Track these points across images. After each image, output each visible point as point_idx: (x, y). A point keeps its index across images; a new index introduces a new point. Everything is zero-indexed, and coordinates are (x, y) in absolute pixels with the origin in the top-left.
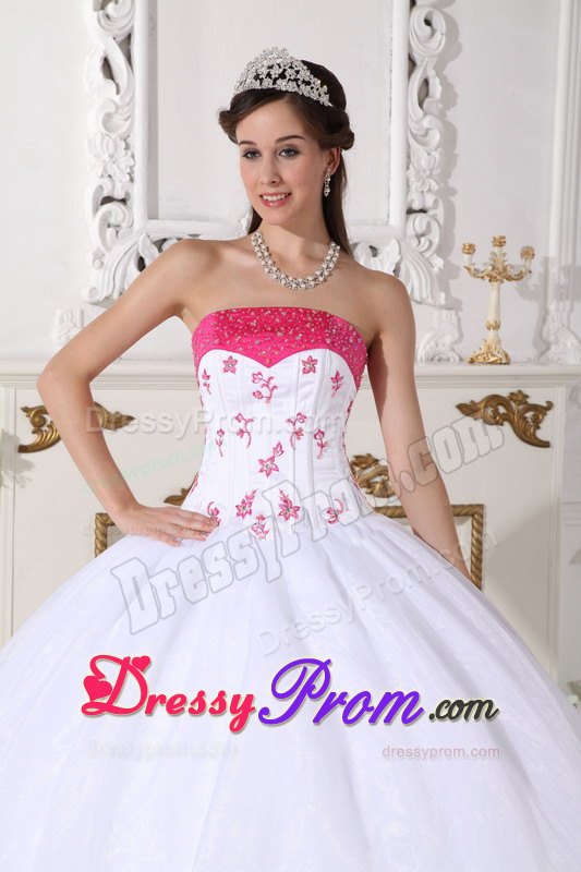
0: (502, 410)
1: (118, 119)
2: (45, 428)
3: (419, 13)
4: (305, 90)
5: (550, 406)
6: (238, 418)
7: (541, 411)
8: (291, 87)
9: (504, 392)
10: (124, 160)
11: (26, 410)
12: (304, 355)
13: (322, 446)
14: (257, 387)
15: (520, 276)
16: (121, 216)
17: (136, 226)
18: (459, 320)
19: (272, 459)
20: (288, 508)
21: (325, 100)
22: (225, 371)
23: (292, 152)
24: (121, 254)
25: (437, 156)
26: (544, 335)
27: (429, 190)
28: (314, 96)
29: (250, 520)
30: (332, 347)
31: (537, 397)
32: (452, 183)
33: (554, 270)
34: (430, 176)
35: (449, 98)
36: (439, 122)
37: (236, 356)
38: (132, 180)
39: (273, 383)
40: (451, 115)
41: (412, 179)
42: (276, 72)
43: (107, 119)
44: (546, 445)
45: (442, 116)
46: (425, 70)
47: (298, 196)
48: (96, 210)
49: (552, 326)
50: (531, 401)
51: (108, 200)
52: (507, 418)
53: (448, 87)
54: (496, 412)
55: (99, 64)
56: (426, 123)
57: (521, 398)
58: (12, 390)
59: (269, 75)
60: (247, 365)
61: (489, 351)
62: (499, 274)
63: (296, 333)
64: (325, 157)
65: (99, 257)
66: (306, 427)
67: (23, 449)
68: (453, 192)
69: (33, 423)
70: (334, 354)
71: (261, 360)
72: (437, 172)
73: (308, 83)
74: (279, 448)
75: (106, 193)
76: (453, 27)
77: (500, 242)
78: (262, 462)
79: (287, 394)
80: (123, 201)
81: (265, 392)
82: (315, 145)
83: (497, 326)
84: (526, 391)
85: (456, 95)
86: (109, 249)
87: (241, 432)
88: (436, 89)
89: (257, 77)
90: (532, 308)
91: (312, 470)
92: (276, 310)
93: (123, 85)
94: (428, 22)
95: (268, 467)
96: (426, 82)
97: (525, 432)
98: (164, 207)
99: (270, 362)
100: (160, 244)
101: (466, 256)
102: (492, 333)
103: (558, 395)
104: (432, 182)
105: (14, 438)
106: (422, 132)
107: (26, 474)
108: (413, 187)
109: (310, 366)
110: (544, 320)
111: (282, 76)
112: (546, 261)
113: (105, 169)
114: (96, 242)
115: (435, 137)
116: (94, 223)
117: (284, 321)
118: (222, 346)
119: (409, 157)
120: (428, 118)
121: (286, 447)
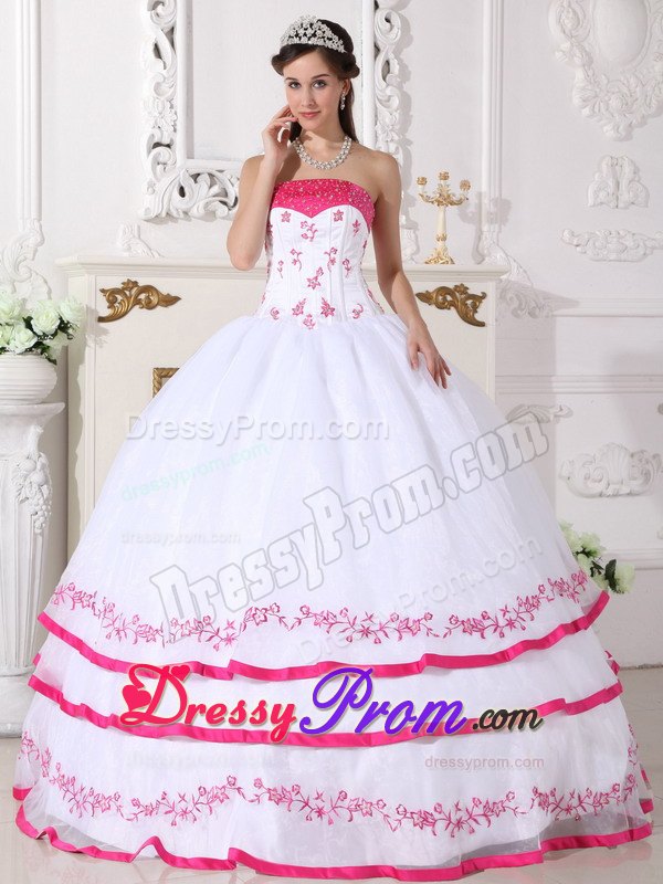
0: (449, 298)
1: (165, 87)
2: (116, 305)
3: (381, 14)
4: (329, 44)
5: (484, 296)
6: (293, 252)
7: (478, 299)
8: (321, 43)
9: (451, 285)
10: (169, 116)
11: (103, 291)
12: (335, 209)
13: (348, 270)
14: (304, 231)
15: (460, 202)
16: (168, 155)
17: (178, 164)
18: (417, 237)
19: (316, 278)
20: (328, 310)
21: (342, 49)
22: (283, 221)
23: (322, 84)
24: (168, 183)
25: (397, 116)
26: (480, 249)
27: (392, 140)
28: (335, 47)
29: (301, 318)
30: (353, 204)
31: (474, 289)
32: (409, 136)
33: (485, 201)
34: (392, 130)
35: (405, 74)
36: (398, 92)
37: (289, 211)
38: (175, 131)
39: (314, 228)
40: (406, 87)
41: (379, 132)
42: (310, 32)
43: (157, 87)
44: (482, 324)
45: (400, 87)
46: (387, 53)
47: (324, 112)
48: (149, 152)
49: (485, 243)
50: (470, 292)
51: (157, 145)
52: (452, 304)
53: (403, 67)
54: (445, 299)
55: (152, 47)
56: (388, 91)
57: (462, 289)
58: (93, 276)
59: (305, 35)
60: (297, 217)
61: (439, 257)
62: (445, 200)
63: (329, 195)
64: (342, 84)
65: (151, 185)
66: (337, 257)
67: (101, 319)
68: (409, 142)
69: (108, 300)
70: (354, 209)
71: (306, 213)
72: (397, 127)
73: (331, 39)
74: (320, 271)
75: (156, 140)
76: (406, 25)
77: (445, 177)
78: (309, 280)
79: (324, 235)
80: (168, 146)
81: (310, 234)
82: (336, 80)
83: (444, 239)
84: (466, 285)
85: (410, 73)
86: (158, 180)
87: (295, 262)
88: (395, 67)
89: (297, 35)
90: (471, 229)
91: (342, 285)
92: (315, 182)
93: (168, 63)
94: (388, 20)
95: (314, 283)
96: (388, 62)
97: (467, 314)
98: (197, 150)
99: (312, 214)
100: (196, 177)
101: (420, 186)
102: (440, 243)
103: (489, 288)
104: (395, 135)
105: (95, 311)
106: (386, 98)
107: (103, 337)
108: (380, 138)
109: (338, 217)
110: (480, 238)
111: (314, 35)
112: (480, 195)
113: (156, 122)
114: (150, 176)
115: (395, 102)
116: (147, 162)
117: (321, 188)
118: (280, 205)
119: (376, 116)
120: (390, 88)
121: (325, 270)
